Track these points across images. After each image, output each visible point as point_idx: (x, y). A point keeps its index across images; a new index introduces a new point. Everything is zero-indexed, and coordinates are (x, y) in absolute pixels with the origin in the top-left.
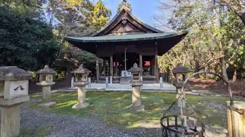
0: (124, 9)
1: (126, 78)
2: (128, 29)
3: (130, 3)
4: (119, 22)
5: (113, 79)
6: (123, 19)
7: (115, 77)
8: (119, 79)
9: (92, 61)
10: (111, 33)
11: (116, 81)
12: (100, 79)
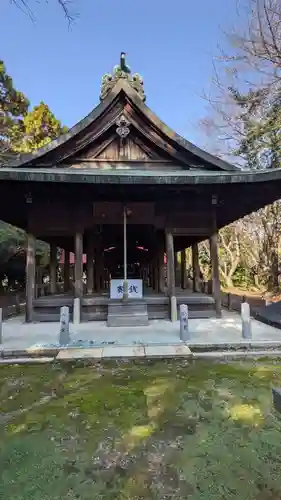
0: (122, 92)
1: (125, 303)
2: (133, 154)
3: (141, 79)
4: (105, 129)
5: (84, 308)
6: (118, 123)
7: (89, 301)
8: (105, 308)
9: (17, 249)
10: (79, 162)
11: (92, 315)
12: (37, 308)
